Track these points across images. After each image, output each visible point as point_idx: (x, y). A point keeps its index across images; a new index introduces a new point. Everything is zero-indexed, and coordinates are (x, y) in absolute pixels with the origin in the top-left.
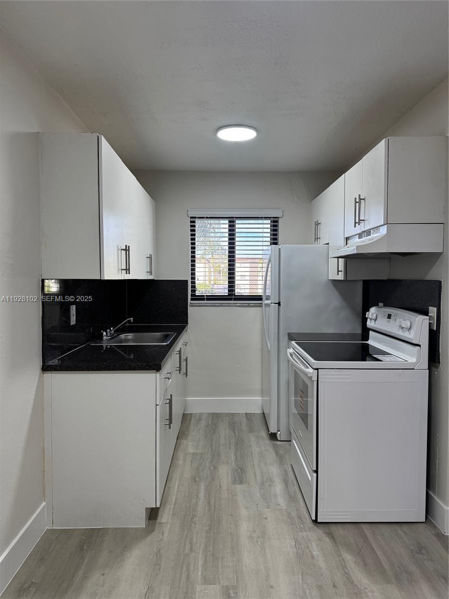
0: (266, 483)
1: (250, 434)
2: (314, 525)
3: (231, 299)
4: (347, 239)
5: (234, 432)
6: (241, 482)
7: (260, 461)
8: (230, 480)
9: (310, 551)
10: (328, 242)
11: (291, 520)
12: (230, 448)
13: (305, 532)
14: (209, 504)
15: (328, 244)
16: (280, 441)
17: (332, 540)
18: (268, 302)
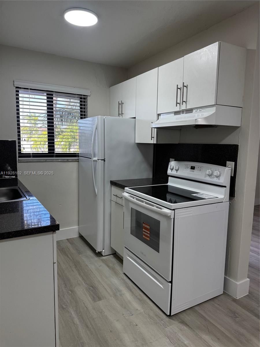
0: (116, 294)
1: (80, 255)
2: (169, 318)
3: (52, 156)
4: (159, 115)
5: (68, 257)
6: (99, 298)
7: (101, 276)
8: (90, 299)
9: (182, 342)
10: (135, 117)
11: (153, 320)
12: (73, 271)
13: (168, 327)
14: (87, 327)
15: (135, 118)
16: (104, 256)
17: (187, 326)
18: (96, 159)
